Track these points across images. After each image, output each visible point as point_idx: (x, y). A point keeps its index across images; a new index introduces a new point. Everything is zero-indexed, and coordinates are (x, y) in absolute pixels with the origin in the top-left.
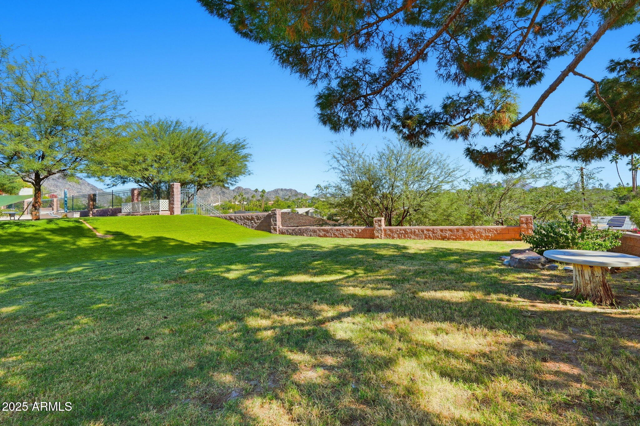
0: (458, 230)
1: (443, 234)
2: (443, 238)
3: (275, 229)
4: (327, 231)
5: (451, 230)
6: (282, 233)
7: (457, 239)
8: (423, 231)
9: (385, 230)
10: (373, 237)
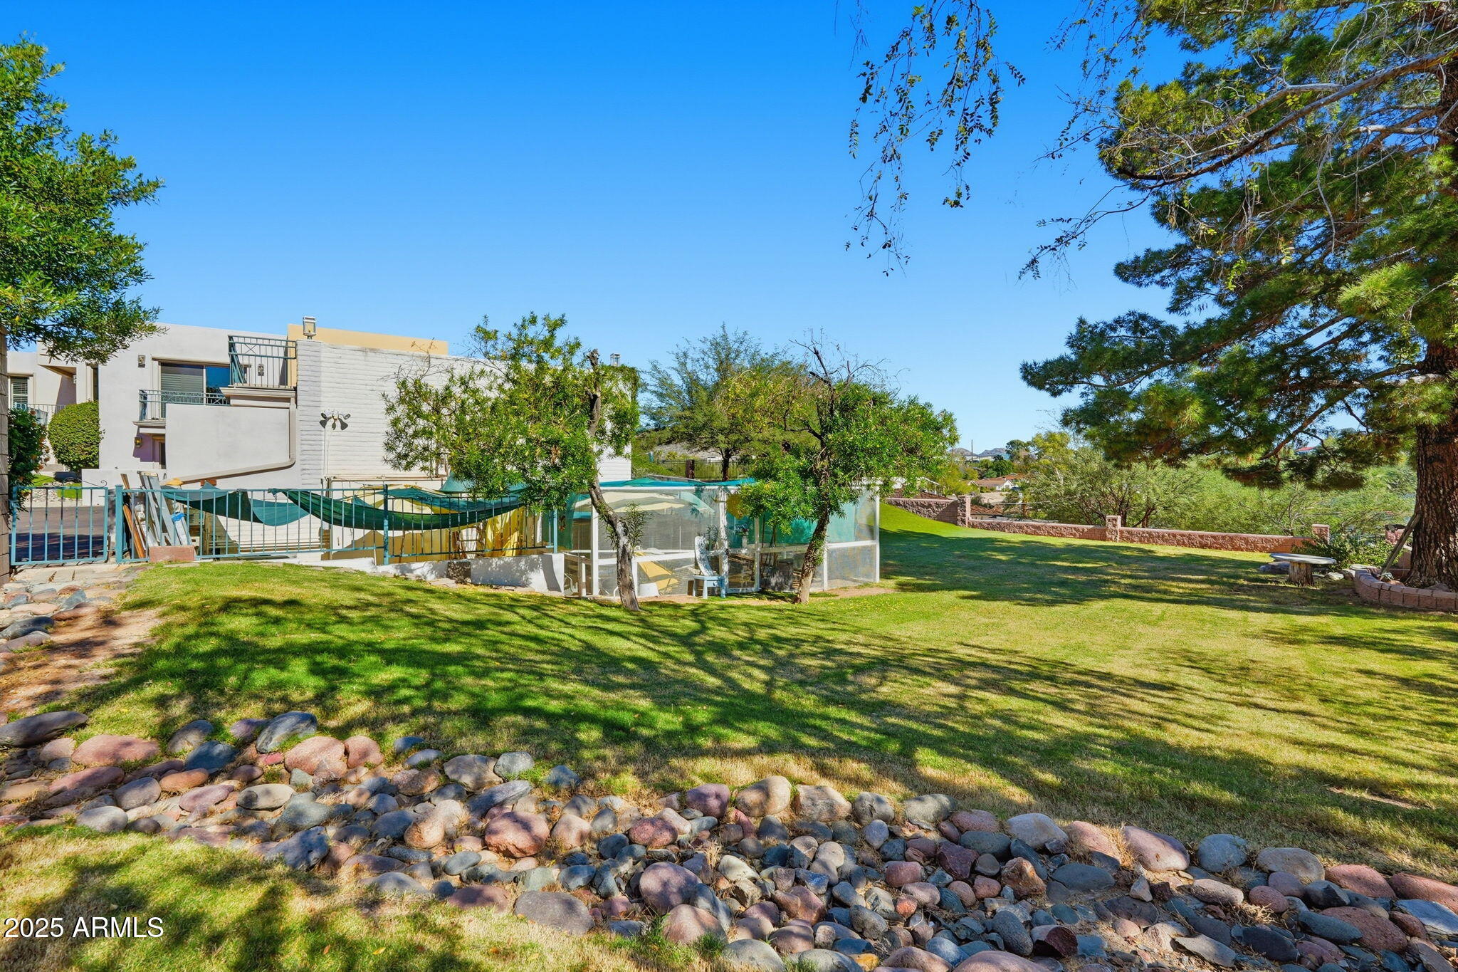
0: (1223, 537)
1: (1204, 541)
2: (1203, 546)
3: (963, 522)
4: (1038, 528)
5: (1214, 537)
6: (973, 526)
7: (1221, 547)
8: (1174, 536)
9: (1122, 532)
10: (1104, 538)
